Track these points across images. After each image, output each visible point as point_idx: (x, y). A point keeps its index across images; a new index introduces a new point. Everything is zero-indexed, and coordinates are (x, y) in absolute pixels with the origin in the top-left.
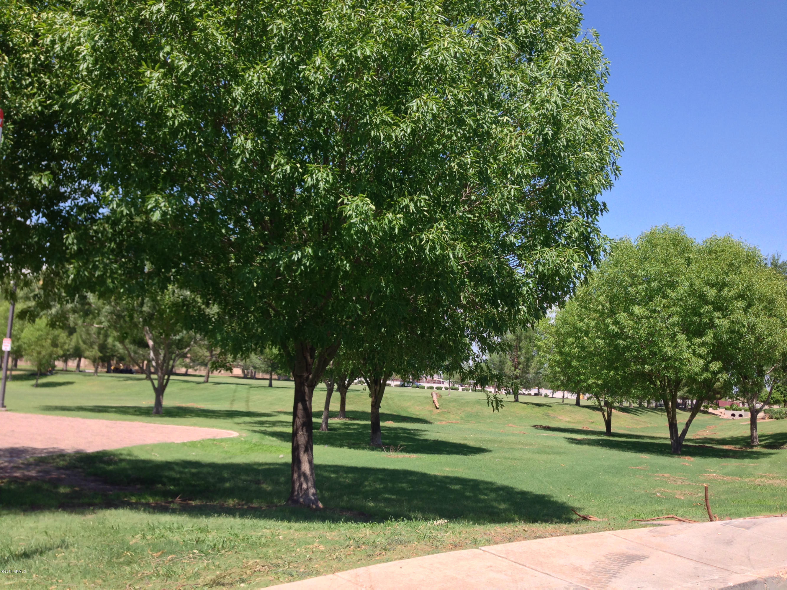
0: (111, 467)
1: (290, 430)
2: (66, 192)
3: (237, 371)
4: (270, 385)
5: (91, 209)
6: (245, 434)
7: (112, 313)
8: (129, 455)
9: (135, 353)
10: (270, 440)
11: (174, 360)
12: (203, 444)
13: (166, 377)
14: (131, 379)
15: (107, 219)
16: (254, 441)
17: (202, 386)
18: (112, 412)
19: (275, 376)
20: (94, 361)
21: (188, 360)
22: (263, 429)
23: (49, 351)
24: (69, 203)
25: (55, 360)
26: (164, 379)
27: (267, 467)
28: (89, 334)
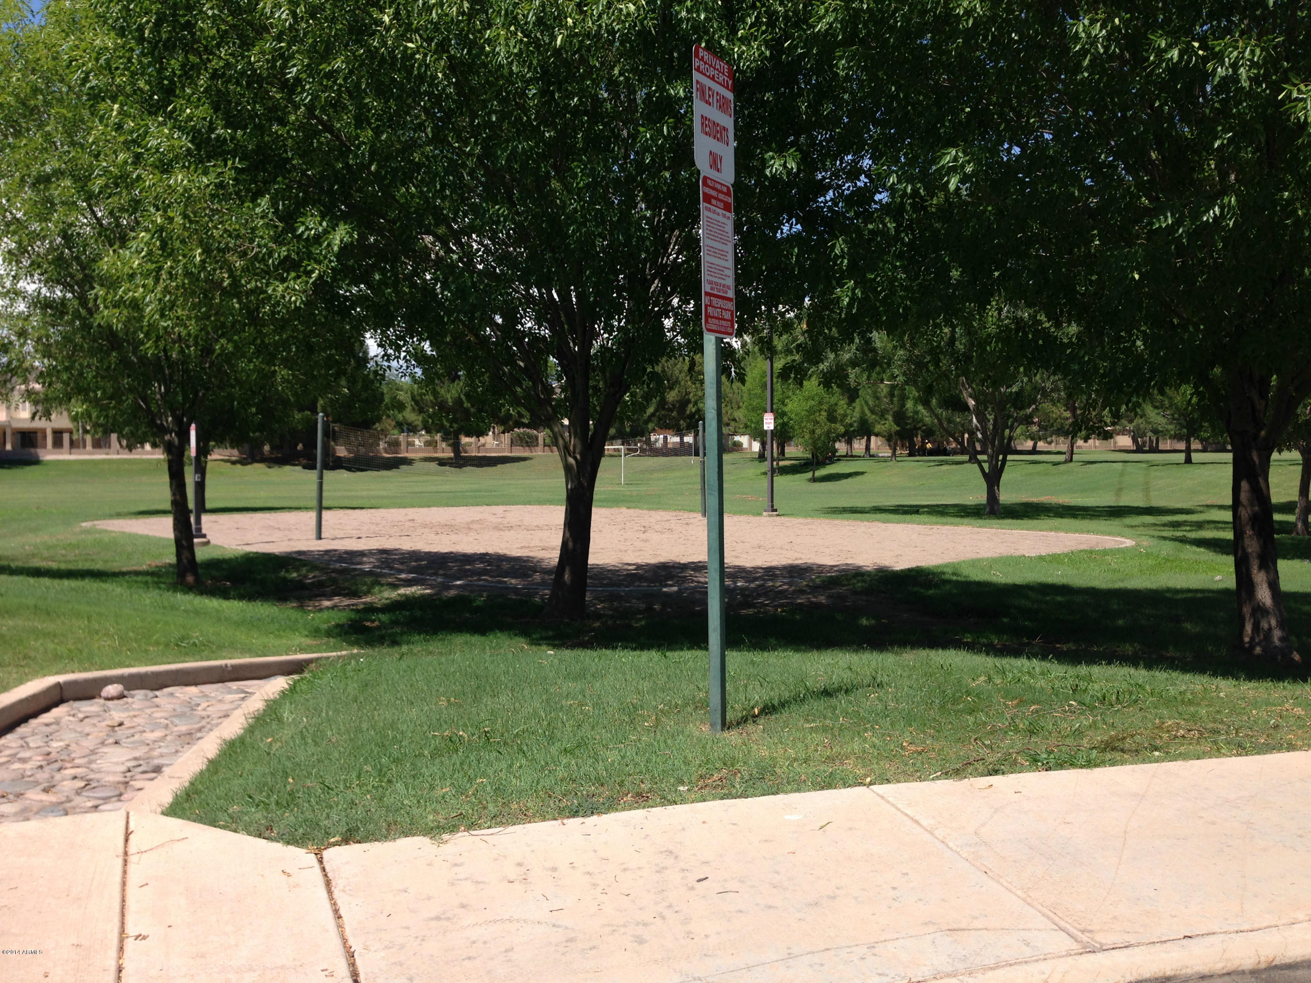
0: (931, 592)
1: (1229, 535)
2: (824, 178)
3: (1125, 441)
4: (1188, 460)
5: (863, 197)
6: (1146, 542)
7: (908, 361)
8: (954, 574)
9: (950, 421)
10: (1195, 552)
11: (1012, 428)
12: (1072, 558)
13: (1001, 457)
14: (947, 463)
15: (886, 209)
16: (1164, 553)
17: (1062, 467)
18: (923, 513)
19: (1196, 445)
20: (889, 439)
21: (1035, 428)
22: (1179, 534)
23: (826, 428)
24: (830, 194)
25: (834, 441)
26: (997, 460)
27: (1190, 595)
28: (878, 398)
